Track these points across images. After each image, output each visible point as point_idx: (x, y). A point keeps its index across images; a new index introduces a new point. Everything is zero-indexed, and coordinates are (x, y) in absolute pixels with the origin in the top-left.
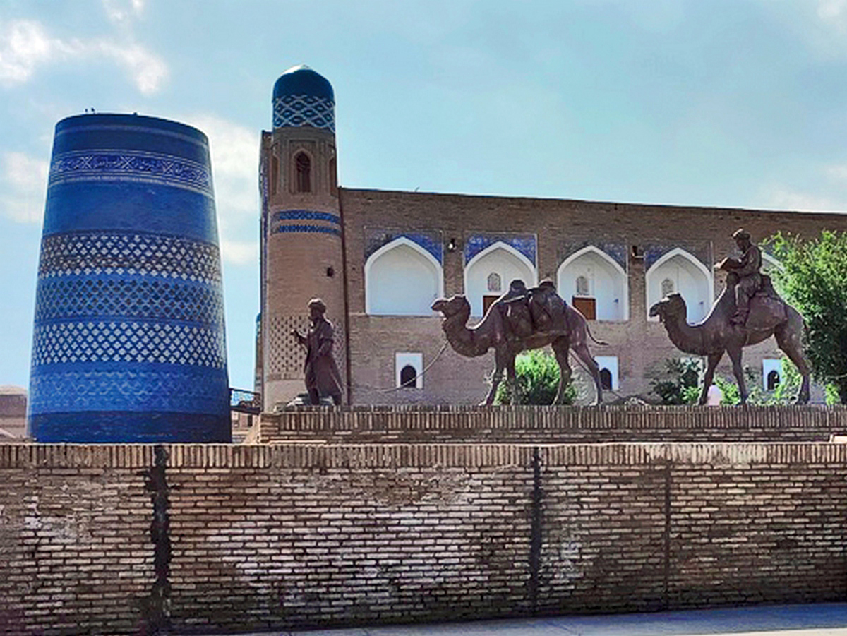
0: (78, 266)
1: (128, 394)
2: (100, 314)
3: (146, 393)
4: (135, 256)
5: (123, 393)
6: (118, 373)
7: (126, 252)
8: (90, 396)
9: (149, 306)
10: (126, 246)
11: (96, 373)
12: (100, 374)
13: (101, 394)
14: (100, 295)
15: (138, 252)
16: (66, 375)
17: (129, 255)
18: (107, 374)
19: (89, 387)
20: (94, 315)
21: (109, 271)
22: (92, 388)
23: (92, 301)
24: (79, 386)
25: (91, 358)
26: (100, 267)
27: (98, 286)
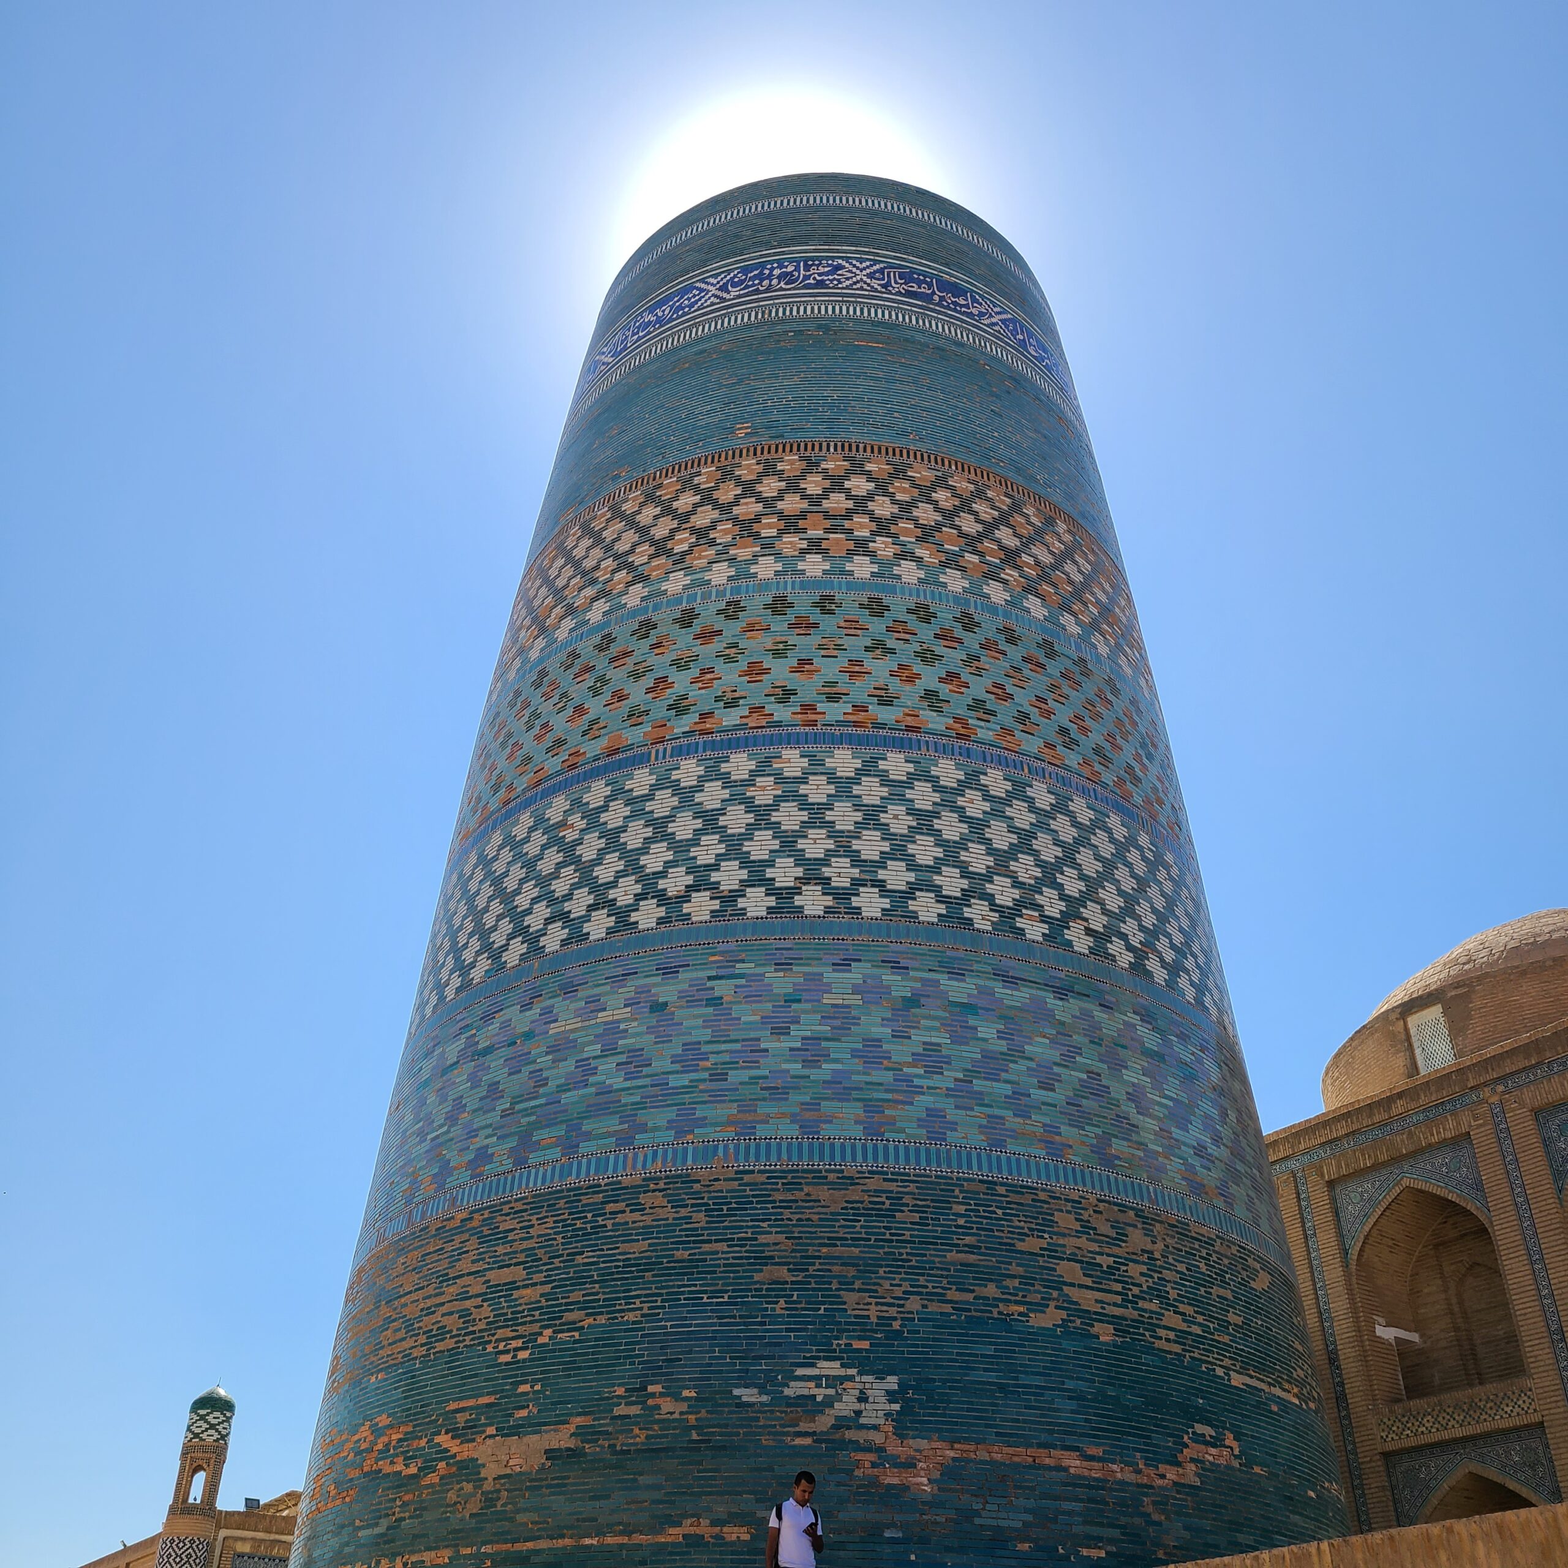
0: (861, 547)
1: (1151, 1124)
2: (982, 734)
3: (1207, 1140)
4: (1069, 579)
5: (1133, 1113)
6: (1099, 1014)
7: (1043, 555)
8: (979, 1098)
9: (1137, 769)
10: (1039, 536)
11: (999, 989)
12: (1021, 996)
13: (1038, 1094)
15: (1073, 572)
16: (830, 975)
17: (1053, 567)
18: (1051, 1001)
19: (972, 1052)
20: (960, 736)
21: (996, 593)
22: (987, 1055)
23: (941, 680)
24: (918, 1037)
25: (967, 912)
26: (963, 569)
27: (959, 632)
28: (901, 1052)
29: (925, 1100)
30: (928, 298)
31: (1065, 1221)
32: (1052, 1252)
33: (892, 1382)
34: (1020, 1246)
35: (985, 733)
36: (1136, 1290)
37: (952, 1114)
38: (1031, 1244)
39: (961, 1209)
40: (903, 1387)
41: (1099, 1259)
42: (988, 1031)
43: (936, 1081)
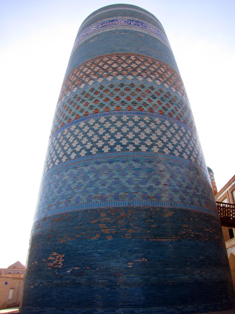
1: (133, 186)
2: (101, 111)
3: (154, 185)
4: (132, 67)
5: (127, 185)
6: (121, 164)
7: (125, 65)
8: (87, 192)
9: (147, 103)
10: (124, 62)
11: (96, 166)
12: (101, 166)
13: (101, 187)
14: (102, 96)
15: (134, 66)
16: (65, 173)
17: (127, 67)
18: (108, 165)
19: (88, 182)
20: (96, 113)
21: (110, 78)
22: (91, 182)
23: (94, 102)
24: (78, 182)
25: (91, 151)
26: (102, 77)
27: (99, 90)
28: (73, 186)
29: (77, 195)
30: (106, 26)
31: (103, 215)
32: (99, 223)
33: (63, 255)
34: (91, 222)
35: (101, 110)
36: (120, 226)
37: (82, 197)
38: (94, 222)
39: (80, 217)
40: (65, 256)
41: (110, 221)
42: (91, 176)
43: (80, 190)
